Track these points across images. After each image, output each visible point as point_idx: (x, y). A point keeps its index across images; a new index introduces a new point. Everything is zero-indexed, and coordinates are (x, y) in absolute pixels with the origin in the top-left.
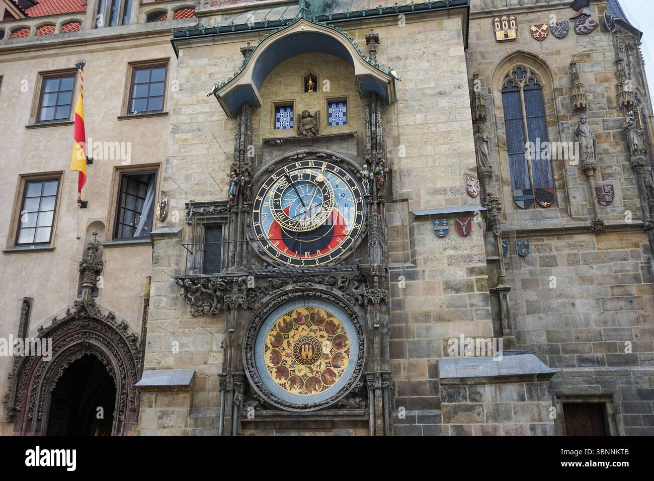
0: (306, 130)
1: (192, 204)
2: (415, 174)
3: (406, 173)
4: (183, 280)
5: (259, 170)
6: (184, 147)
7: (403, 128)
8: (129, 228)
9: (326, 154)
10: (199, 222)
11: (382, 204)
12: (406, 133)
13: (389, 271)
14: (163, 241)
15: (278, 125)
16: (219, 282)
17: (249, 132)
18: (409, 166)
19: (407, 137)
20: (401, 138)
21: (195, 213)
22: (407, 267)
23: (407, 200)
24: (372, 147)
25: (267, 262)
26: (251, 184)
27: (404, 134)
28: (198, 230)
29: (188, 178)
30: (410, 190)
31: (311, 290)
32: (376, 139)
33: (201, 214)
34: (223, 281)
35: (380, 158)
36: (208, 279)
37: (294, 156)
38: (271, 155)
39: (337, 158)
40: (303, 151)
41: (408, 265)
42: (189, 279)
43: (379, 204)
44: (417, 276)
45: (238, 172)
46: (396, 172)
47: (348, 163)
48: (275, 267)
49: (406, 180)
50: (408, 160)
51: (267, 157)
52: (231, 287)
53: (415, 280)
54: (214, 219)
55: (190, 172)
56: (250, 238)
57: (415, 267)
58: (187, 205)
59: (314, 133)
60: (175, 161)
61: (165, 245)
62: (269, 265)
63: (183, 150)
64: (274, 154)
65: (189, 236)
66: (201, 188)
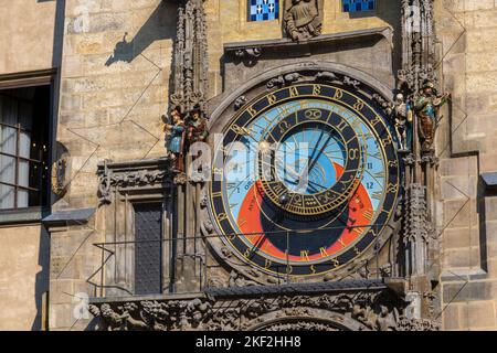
0: (298, 28)
1: (109, 167)
2: (491, 104)
3: (476, 103)
4: (99, 305)
5: (220, 102)
6: (91, 61)
7: (473, 16)
8: (8, 188)
9: (335, 74)
10: (123, 197)
11: (428, 165)
12: (477, 26)
13: (442, 284)
14: (64, 234)
15: (253, 12)
16: (155, 310)
17: (200, 37)
18: (481, 89)
19: (479, 34)
20: (469, 35)
21: (115, 182)
22: (472, 277)
23: (476, 153)
24: (414, 58)
25: (236, 271)
26: (205, 134)
27: (474, 28)
28: (122, 211)
29: (100, 115)
30: (482, 135)
31: (308, 320)
32: (420, 43)
33: (125, 184)
34: (164, 308)
35: (426, 81)
36: (138, 303)
37: (277, 77)
38: (239, 75)
39: (352, 79)
40: (292, 67)
41: (474, 273)
42: (109, 303)
43: (423, 165)
44: (489, 291)
45: (182, 111)
46: (459, 100)
47: (372, 90)
48: (249, 279)
49: (476, 116)
50: (480, 79)
51: (232, 79)
52: (178, 316)
53: (483, 298)
54: (148, 191)
55: (103, 106)
56: (207, 229)
57: (484, 276)
58: (101, 168)
59: (311, 33)
60: (78, 85)
61: (68, 240)
62: (240, 275)
63: (90, 65)
64: (245, 73)
65: (107, 224)
66: (124, 135)
